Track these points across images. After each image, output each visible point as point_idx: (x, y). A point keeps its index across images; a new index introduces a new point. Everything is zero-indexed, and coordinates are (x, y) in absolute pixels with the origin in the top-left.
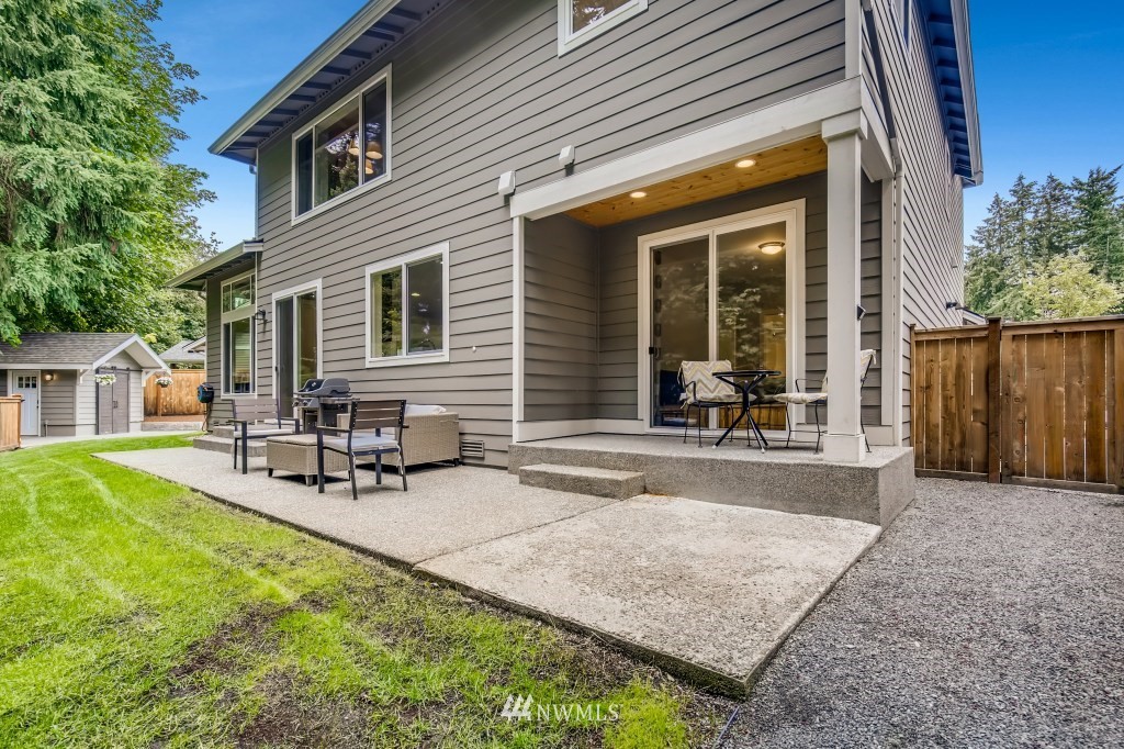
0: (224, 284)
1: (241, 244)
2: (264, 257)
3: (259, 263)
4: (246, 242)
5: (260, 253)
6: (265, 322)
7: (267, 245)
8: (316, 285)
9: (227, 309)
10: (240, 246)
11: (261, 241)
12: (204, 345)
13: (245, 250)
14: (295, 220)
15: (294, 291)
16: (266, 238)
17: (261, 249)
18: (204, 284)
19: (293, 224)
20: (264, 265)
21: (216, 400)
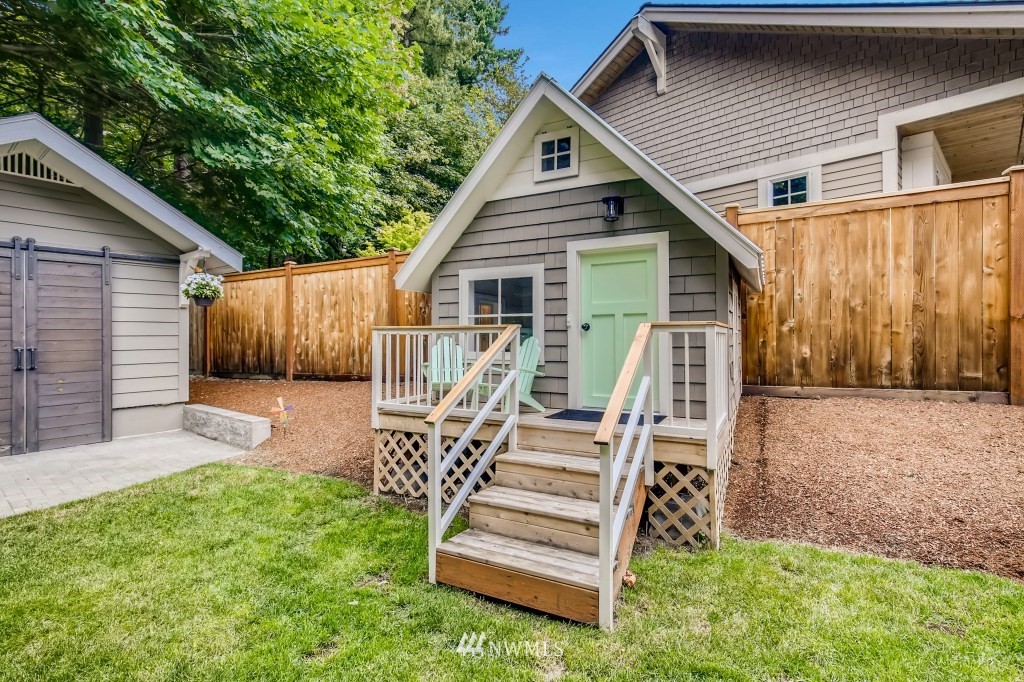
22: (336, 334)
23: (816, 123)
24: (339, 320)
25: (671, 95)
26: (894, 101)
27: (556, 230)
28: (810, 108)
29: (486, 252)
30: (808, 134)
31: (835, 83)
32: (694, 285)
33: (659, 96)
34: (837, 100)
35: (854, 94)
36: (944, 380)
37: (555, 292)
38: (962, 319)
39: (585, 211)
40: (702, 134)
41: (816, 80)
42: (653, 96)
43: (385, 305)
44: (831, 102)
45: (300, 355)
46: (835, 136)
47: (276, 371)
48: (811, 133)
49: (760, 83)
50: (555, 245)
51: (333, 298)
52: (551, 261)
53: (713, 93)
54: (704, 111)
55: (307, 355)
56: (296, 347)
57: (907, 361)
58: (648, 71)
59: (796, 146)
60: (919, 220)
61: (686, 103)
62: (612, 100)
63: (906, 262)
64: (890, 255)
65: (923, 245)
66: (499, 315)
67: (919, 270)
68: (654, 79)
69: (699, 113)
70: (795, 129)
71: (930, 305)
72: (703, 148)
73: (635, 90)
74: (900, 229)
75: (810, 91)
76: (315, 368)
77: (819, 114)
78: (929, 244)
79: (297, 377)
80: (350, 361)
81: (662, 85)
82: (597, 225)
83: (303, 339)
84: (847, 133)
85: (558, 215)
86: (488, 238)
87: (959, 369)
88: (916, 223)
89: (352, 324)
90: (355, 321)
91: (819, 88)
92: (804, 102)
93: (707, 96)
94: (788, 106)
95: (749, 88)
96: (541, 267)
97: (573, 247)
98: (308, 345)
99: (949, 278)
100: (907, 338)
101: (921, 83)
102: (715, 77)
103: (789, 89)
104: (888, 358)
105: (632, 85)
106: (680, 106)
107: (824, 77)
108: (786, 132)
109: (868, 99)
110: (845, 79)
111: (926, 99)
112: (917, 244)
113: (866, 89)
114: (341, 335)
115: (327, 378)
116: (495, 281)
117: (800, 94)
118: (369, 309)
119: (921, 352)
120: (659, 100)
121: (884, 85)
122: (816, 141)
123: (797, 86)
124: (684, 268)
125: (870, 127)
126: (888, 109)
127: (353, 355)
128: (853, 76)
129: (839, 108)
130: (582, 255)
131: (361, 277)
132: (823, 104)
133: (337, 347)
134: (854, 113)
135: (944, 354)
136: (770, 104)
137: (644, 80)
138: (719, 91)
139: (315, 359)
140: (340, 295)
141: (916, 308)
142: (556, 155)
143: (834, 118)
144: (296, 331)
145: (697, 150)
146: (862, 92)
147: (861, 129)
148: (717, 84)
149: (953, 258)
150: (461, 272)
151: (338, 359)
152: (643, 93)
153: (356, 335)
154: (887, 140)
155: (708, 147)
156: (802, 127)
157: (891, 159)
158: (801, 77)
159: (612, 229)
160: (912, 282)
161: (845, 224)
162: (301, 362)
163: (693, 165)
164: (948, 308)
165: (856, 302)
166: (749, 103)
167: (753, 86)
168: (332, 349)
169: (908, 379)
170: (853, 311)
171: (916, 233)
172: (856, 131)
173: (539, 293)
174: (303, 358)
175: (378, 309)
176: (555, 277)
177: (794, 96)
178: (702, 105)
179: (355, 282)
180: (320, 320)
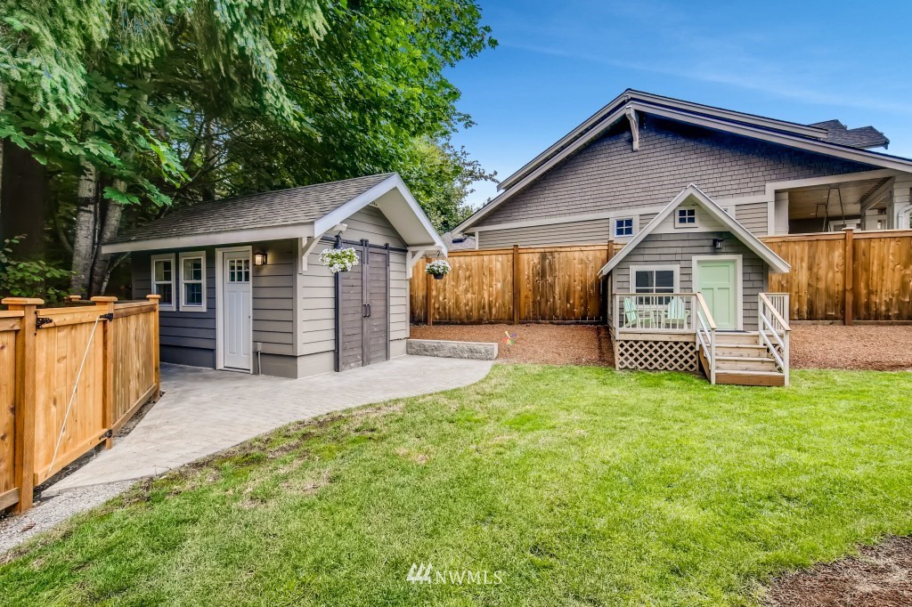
22: (469, 295)
23: (732, 182)
24: (472, 286)
25: (642, 153)
26: (774, 177)
27: (685, 250)
28: (729, 174)
29: (646, 258)
30: (728, 188)
31: (743, 162)
32: (753, 277)
33: (633, 151)
34: (744, 171)
35: (753, 170)
36: (820, 316)
37: (686, 278)
38: (827, 289)
39: (702, 243)
40: (663, 179)
41: (732, 159)
42: (629, 151)
43: (510, 278)
44: (740, 172)
45: (439, 308)
46: (743, 191)
47: (416, 319)
48: (729, 188)
49: (699, 155)
50: (685, 257)
51: (468, 273)
52: (684, 264)
53: (670, 156)
54: (664, 165)
55: (445, 309)
56: (434, 304)
57: (805, 308)
58: (627, 135)
59: (721, 193)
60: (810, 247)
61: (652, 159)
62: (599, 148)
63: (805, 265)
64: (799, 261)
65: (812, 259)
66: (654, 288)
67: (810, 268)
68: (631, 141)
69: (661, 166)
70: (720, 184)
71: (814, 284)
72: (663, 187)
73: (617, 145)
74: (803, 251)
75: (728, 165)
76: (452, 317)
77: (734, 177)
78: (814, 258)
79: (434, 323)
80: (481, 312)
81: (636, 145)
82: (707, 249)
83: (441, 299)
84: (749, 190)
85: (686, 244)
86: (647, 251)
87: (826, 311)
88: (809, 248)
89: (483, 289)
90: (485, 287)
91: (734, 164)
92: (725, 169)
93: (666, 157)
94: (716, 171)
95: (692, 157)
96: (678, 266)
97: (695, 258)
98: (445, 303)
99: (822, 273)
100: (805, 298)
101: (786, 170)
102: (672, 147)
103: (717, 161)
104: (797, 307)
105: (614, 142)
106: (648, 160)
107: (737, 158)
108: (715, 185)
109: (760, 174)
110: (748, 161)
111: (789, 178)
112: (809, 257)
113: (759, 169)
114: (473, 296)
115: (462, 323)
116: (652, 272)
117: (723, 165)
118: (498, 281)
119: (811, 304)
120: (634, 154)
121: (768, 168)
122: (732, 192)
123: (722, 161)
124: (749, 270)
125: (762, 188)
126: (771, 180)
127: (484, 308)
128: (753, 161)
129: (745, 176)
130: (699, 262)
131: (490, 261)
132: (736, 173)
133: (470, 303)
134: (753, 180)
135: (820, 305)
136: (705, 168)
137: (623, 140)
138: (674, 155)
139: (452, 310)
140: (473, 271)
141: (809, 285)
142: (687, 217)
143: (742, 181)
144: (434, 293)
145: (659, 188)
146: (757, 169)
147: (757, 189)
148: (673, 151)
149: (824, 264)
150: (631, 267)
151: (471, 311)
152: (622, 148)
153: (486, 296)
154: (769, 197)
155: (667, 187)
156: (725, 184)
157: (771, 206)
158: (723, 156)
159: (715, 251)
160: (807, 274)
161: (780, 246)
162: (439, 313)
163: (657, 197)
164: (822, 285)
165: (784, 282)
166: (693, 165)
167: (695, 156)
168: (467, 305)
169: (806, 316)
170: (782, 286)
171: (809, 252)
172: (754, 189)
173: (677, 278)
174: (441, 310)
175: (504, 280)
176: (686, 271)
177: (720, 166)
178: (663, 162)
179: (485, 264)
180: (457, 286)
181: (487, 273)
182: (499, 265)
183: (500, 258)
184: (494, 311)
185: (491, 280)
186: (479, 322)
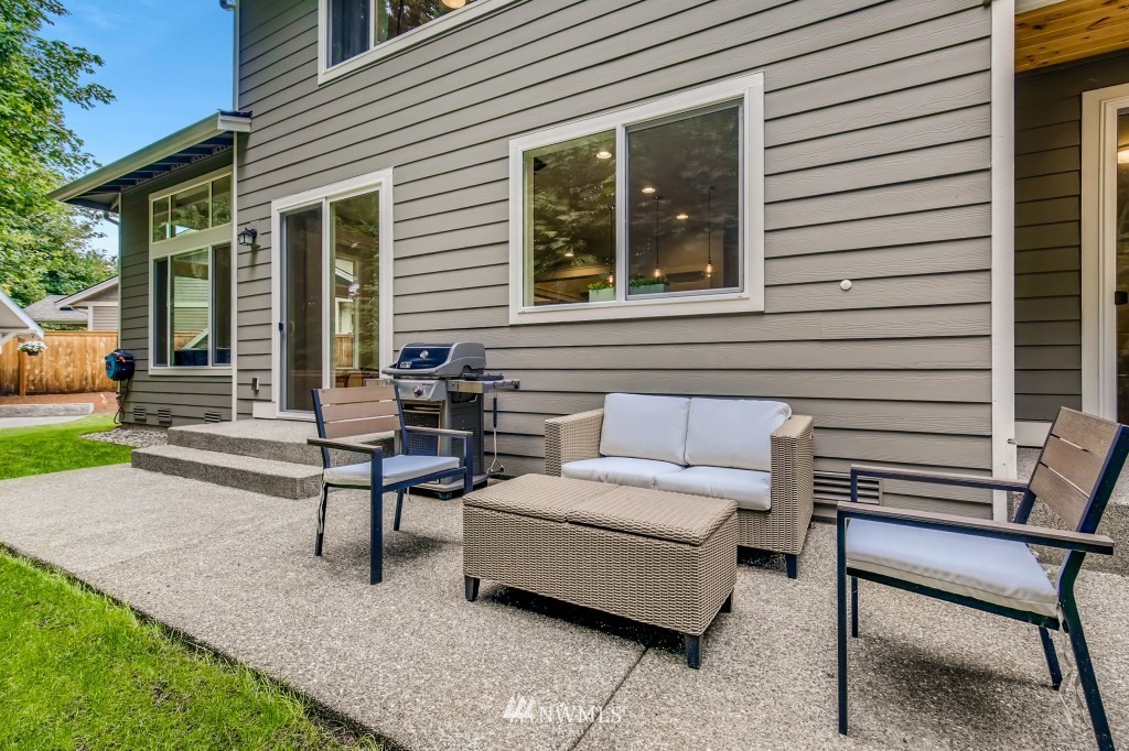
0: (154, 198)
1: (216, 116)
2: (252, 142)
3: (242, 152)
4: (223, 113)
5: (244, 137)
6: (255, 249)
7: (259, 123)
8: (382, 180)
9: (161, 235)
10: (212, 120)
11: (248, 115)
12: (113, 289)
13: (222, 127)
14: (325, 72)
15: (325, 194)
16: (256, 111)
17: (247, 129)
18: (116, 198)
19: (321, 79)
20: (251, 156)
21: (137, 376)
22: (70, 369)
24: (74, 361)
45: (33, 380)
51: (69, 351)
55: (41, 380)
56: (28, 376)
76: (50, 388)
79: (28, 394)
80: (84, 383)
83: (37, 372)
89: (85, 364)
90: (88, 362)
98: (41, 375)
114: (75, 370)
127: (86, 379)
131: (94, 341)
133: (71, 376)
139: (49, 382)
140: (75, 349)
151: (73, 382)
162: (34, 385)
168: (67, 377)
174: (36, 382)
179: (88, 343)
180: (56, 361)
181: (90, 350)
182: (102, 345)
183: (104, 339)
184: (97, 382)
185: (95, 357)
186: (82, 391)
